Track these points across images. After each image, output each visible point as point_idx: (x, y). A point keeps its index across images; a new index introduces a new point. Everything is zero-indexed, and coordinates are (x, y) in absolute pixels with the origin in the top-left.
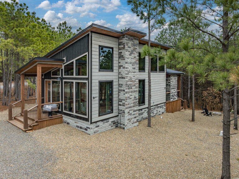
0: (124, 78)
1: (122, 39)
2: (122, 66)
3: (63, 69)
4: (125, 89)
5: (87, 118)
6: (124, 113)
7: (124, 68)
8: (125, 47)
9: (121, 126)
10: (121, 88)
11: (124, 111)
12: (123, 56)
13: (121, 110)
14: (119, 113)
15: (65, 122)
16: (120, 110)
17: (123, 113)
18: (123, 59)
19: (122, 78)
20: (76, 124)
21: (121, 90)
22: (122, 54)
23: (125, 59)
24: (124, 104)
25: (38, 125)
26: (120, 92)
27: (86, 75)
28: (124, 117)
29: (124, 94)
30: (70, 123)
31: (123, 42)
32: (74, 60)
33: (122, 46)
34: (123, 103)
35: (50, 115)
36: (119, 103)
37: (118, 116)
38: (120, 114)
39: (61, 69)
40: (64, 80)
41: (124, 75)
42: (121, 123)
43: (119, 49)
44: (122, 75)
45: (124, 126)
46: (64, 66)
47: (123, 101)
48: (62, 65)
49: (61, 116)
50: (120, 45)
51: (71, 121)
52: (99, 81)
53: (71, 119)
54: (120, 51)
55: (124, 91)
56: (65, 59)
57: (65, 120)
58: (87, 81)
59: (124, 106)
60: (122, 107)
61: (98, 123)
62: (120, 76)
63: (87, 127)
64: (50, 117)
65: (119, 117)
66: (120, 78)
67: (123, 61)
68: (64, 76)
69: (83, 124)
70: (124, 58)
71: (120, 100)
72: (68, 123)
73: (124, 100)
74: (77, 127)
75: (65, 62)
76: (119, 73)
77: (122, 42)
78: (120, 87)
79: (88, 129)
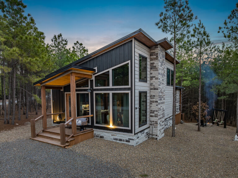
0: (157, 89)
1: (154, 49)
2: (154, 77)
3: (93, 80)
4: (157, 100)
5: (130, 129)
6: (157, 124)
7: (157, 79)
8: (158, 58)
9: (153, 136)
10: (153, 99)
11: (156, 122)
12: (155, 67)
13: (153, 121)
14: (150, 125)
15: (98, 136)
16: (151, 121)
17: (155, 123)
18: (156, 70)
19: (155, 89)
20: (113, 137)
21: (153, 102)
22: (154, 65)
23: (158, 70)
24: (157, 115)
25: (74, 140)
26: (152, 104)
27: (128, 85)
28: (157, 128)
29: (157, 105)
30: (105, 137)
31: (156, 53)
32: (110, 70)
33: (155, 57)
34: (155, 114)
35: (82, 130)
36: (150, 115)
37: (149, 127)
38: (152, 125)
39: (90, 80)
40: (95, 92)
41: (156, 86)
42: (153, 134)
43: (151, 60)
44: (154, 86)
45: (157, 137)
46: (95, 77)
47: (155, 112)
48: (91, 75)
49: (92, 130)
50: (152, 56)
51: (106, 134)
52: (139, 91)
53: (107, 132)
54: (152, 62)
55: (157, 102)
56: (96, 68)
57: (97, 134)
58: (129, 92)
59: (157, 117)
60: (154, 118)
61: (138, 134)
62: (152, 87)
63: (129, 139)
64: (83, 131)
65: (151, 128)
66: (152, 89)
67: (155, 72)
68: (94, 88)
69: (124, 136)
70: (156, 68)
71: (152, 112)
72: (102, 137)
73: (157, 111)
74: (114, 140)
75: (96, 72)
76: (151, 84)
77: (154, 53)
78: (151, 98)
79: (130, 141)
